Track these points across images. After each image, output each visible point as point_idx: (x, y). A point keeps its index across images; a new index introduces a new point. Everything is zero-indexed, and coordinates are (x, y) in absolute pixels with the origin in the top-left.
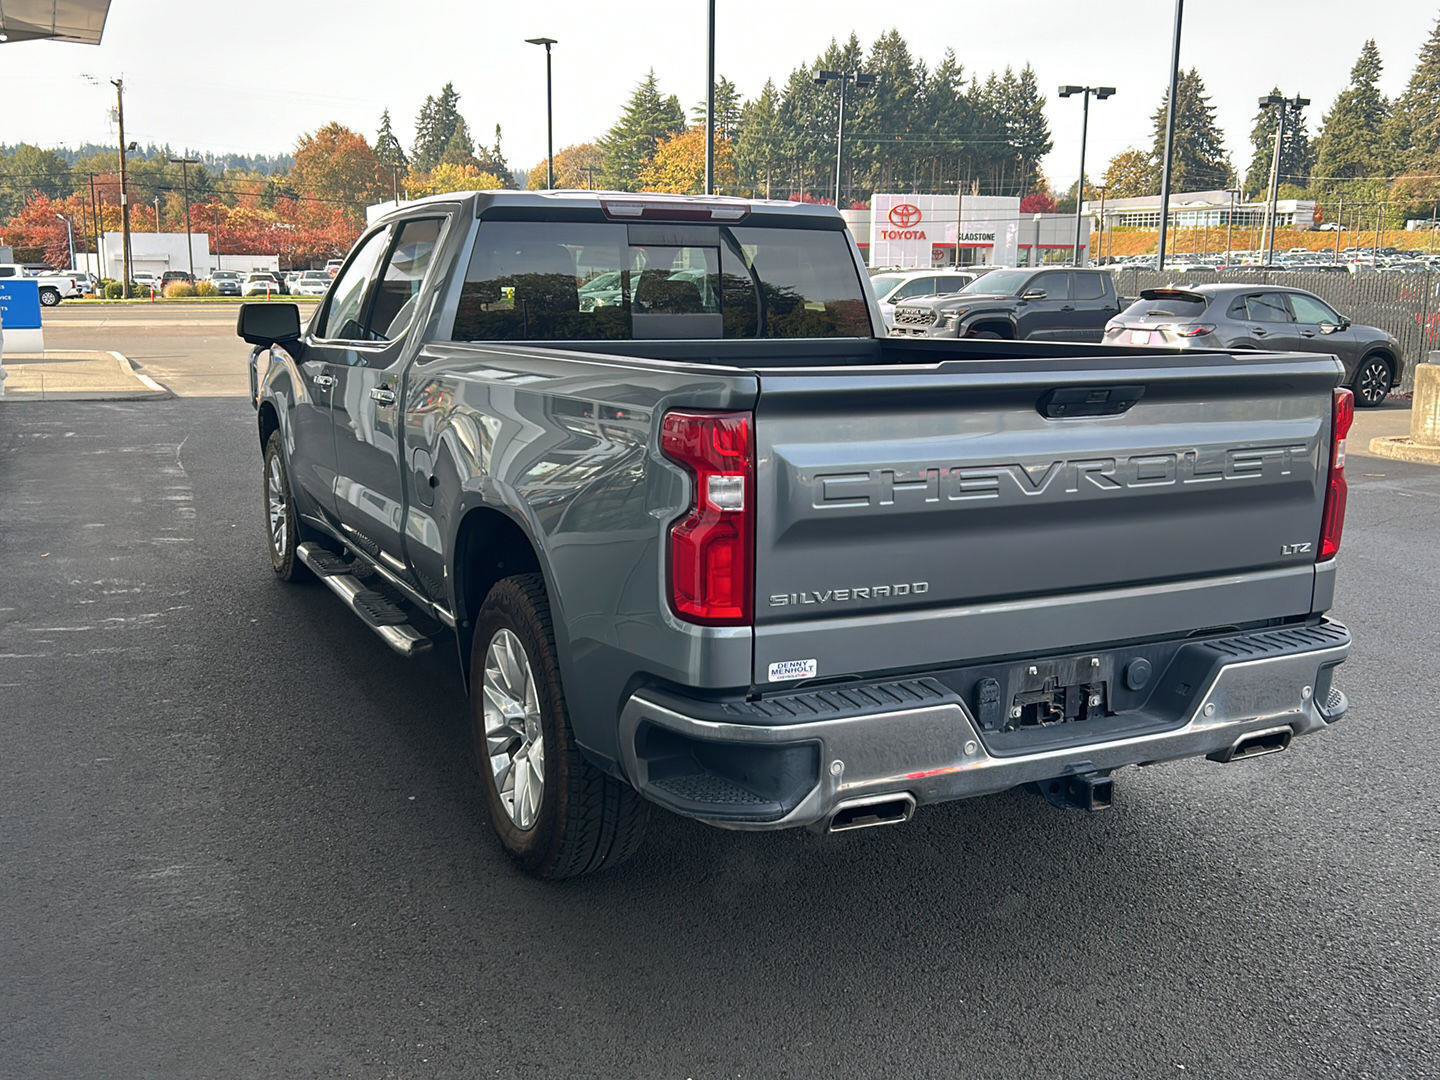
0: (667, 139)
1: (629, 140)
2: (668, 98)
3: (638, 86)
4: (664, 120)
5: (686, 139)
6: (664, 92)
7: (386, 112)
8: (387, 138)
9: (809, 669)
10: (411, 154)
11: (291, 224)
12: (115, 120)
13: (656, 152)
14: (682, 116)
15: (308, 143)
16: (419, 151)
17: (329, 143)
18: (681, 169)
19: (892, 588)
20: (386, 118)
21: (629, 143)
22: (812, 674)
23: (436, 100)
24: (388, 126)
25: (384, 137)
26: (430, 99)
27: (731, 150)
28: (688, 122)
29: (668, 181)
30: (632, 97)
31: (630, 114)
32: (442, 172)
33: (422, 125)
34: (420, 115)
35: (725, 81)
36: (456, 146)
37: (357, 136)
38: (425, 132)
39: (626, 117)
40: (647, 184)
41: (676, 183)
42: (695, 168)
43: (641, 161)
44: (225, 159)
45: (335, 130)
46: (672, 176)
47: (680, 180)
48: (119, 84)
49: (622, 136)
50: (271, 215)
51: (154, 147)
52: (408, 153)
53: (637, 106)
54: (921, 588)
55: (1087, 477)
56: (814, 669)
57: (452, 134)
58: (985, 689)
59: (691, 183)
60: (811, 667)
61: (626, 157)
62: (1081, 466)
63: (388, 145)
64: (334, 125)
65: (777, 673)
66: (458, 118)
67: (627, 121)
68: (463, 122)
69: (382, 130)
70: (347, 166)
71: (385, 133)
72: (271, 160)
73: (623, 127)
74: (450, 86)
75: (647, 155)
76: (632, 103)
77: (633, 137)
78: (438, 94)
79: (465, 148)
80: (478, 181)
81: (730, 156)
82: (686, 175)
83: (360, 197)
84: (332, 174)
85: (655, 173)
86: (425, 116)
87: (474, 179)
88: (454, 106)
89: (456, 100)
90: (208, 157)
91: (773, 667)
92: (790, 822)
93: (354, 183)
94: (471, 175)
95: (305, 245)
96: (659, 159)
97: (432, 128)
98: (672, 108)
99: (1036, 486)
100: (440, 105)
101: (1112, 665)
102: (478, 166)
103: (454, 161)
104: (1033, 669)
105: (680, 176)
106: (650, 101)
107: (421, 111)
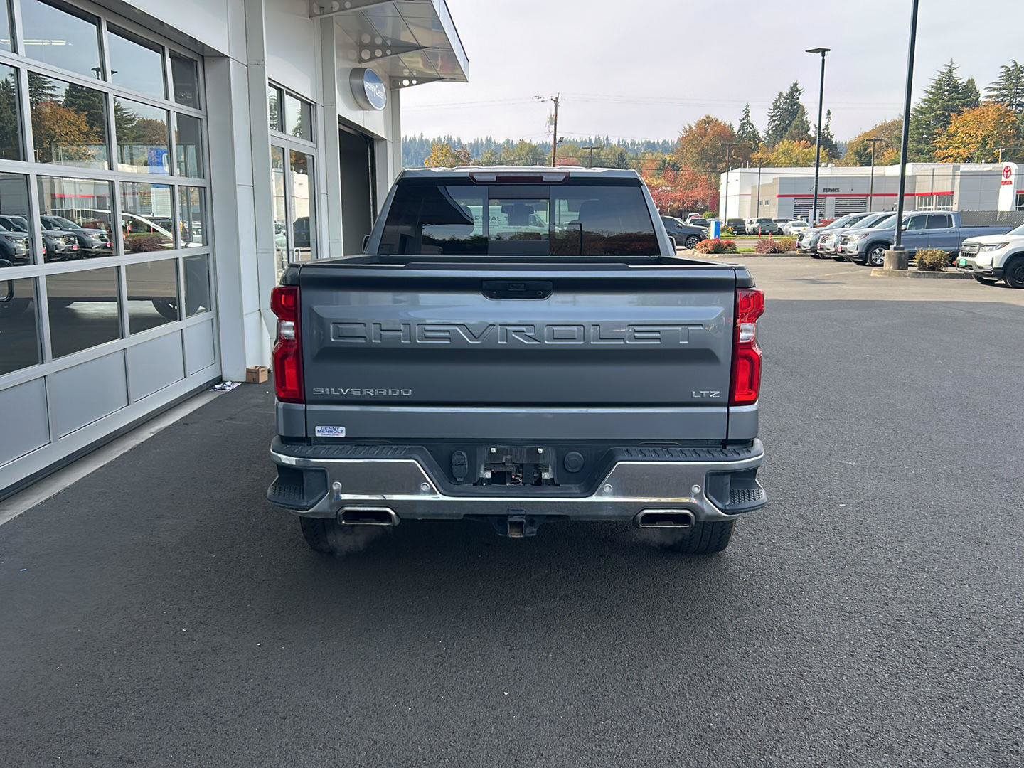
0: (960, 113)
1: (927, 115)
2: (967, 80)
3: (939, 74)
4: (958, 99)
5: (977, 112)
6: (962, 78)
7: (747, 106)
8: (746, 124)
9: (341, 432)
10: (764, 134)
11: (672, 187)
12: (551, 124)
13: (950, 123)
14: (978, 94)
15: (689, 131)
16: (770, 132)
17: (703, 131)
18: (970, 135)
19: (388, 391)
20: (747, 111)
21: (928, 118)
22: (343, 435)
23: (785, 95)
24: (748, 116)
25: (744, 123)
26: (781, 94)
27: (1015, 118)
28: (981, 99)
29: (957, 145)
30: (932, 83)
31: (931, 96)
32: (783, 146)
33: (773, 114)
34: (772, 107)
35: (1016, 65)
36: (796, 127)
37: (722, 124)
38: (775, 118)
39: (927, 98)
40: (940, 149)
41: (965, 147)
42: (981, 134)
43: (936, 131)
44: (642, 144)
45: (708, 121)
46: (962, 142)
47: (968, 144)
48: (556, 101)
49: (922, 113)
50: (661, 181)
51: (599, 139)
52: (762, 134)
53: (937, 89)
54: (407, 393)
55: (513, 335)
56: (344, 432)
57: (794, 119)
58: (456, 457)
59: (978, 146)
60: (342, 431)
61: (924, 129)
62: (509, 328)
63: (747, 129)
64: (708, 117)
65: (320, 432)
66: (800, 108)
67: (928, 101)
68: (804, 110)
69: (743, 119)
70: (714, 146)
71: (745, 121)
72: (673, 143)
73: (923, 105)
74: (796, 85)
75: (941, 127)
76: (932, 87)
77: (931, 113)
78: (786, 91)
79: (802, 128)
80: (809, 152)
81: (1014, 123)
82: (973, 140)
83: (720, 166)
84: (703, 153)
85: (948, 139)
86: (775, 107)
87: (806, 150)
88: (798, 98)
89: (799, 94)
90: (632, 144)
91: (318, 428)
92: (313, 513)
93: (718, 157)
94: (804, 147)
95: (679, 201)
96: (951, 129)
97: (780, 115)
98: (970, 89)
99: (477, 339)
100: (787, 99)
101: (554, 454)
102: (810, 141)
103: (793, 138)
104: (494, 450)
105: (968, 141)
106: (948, 85)
107: (773, 104)
